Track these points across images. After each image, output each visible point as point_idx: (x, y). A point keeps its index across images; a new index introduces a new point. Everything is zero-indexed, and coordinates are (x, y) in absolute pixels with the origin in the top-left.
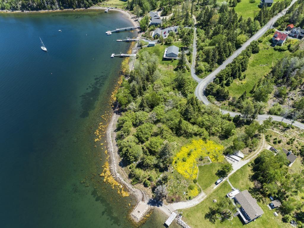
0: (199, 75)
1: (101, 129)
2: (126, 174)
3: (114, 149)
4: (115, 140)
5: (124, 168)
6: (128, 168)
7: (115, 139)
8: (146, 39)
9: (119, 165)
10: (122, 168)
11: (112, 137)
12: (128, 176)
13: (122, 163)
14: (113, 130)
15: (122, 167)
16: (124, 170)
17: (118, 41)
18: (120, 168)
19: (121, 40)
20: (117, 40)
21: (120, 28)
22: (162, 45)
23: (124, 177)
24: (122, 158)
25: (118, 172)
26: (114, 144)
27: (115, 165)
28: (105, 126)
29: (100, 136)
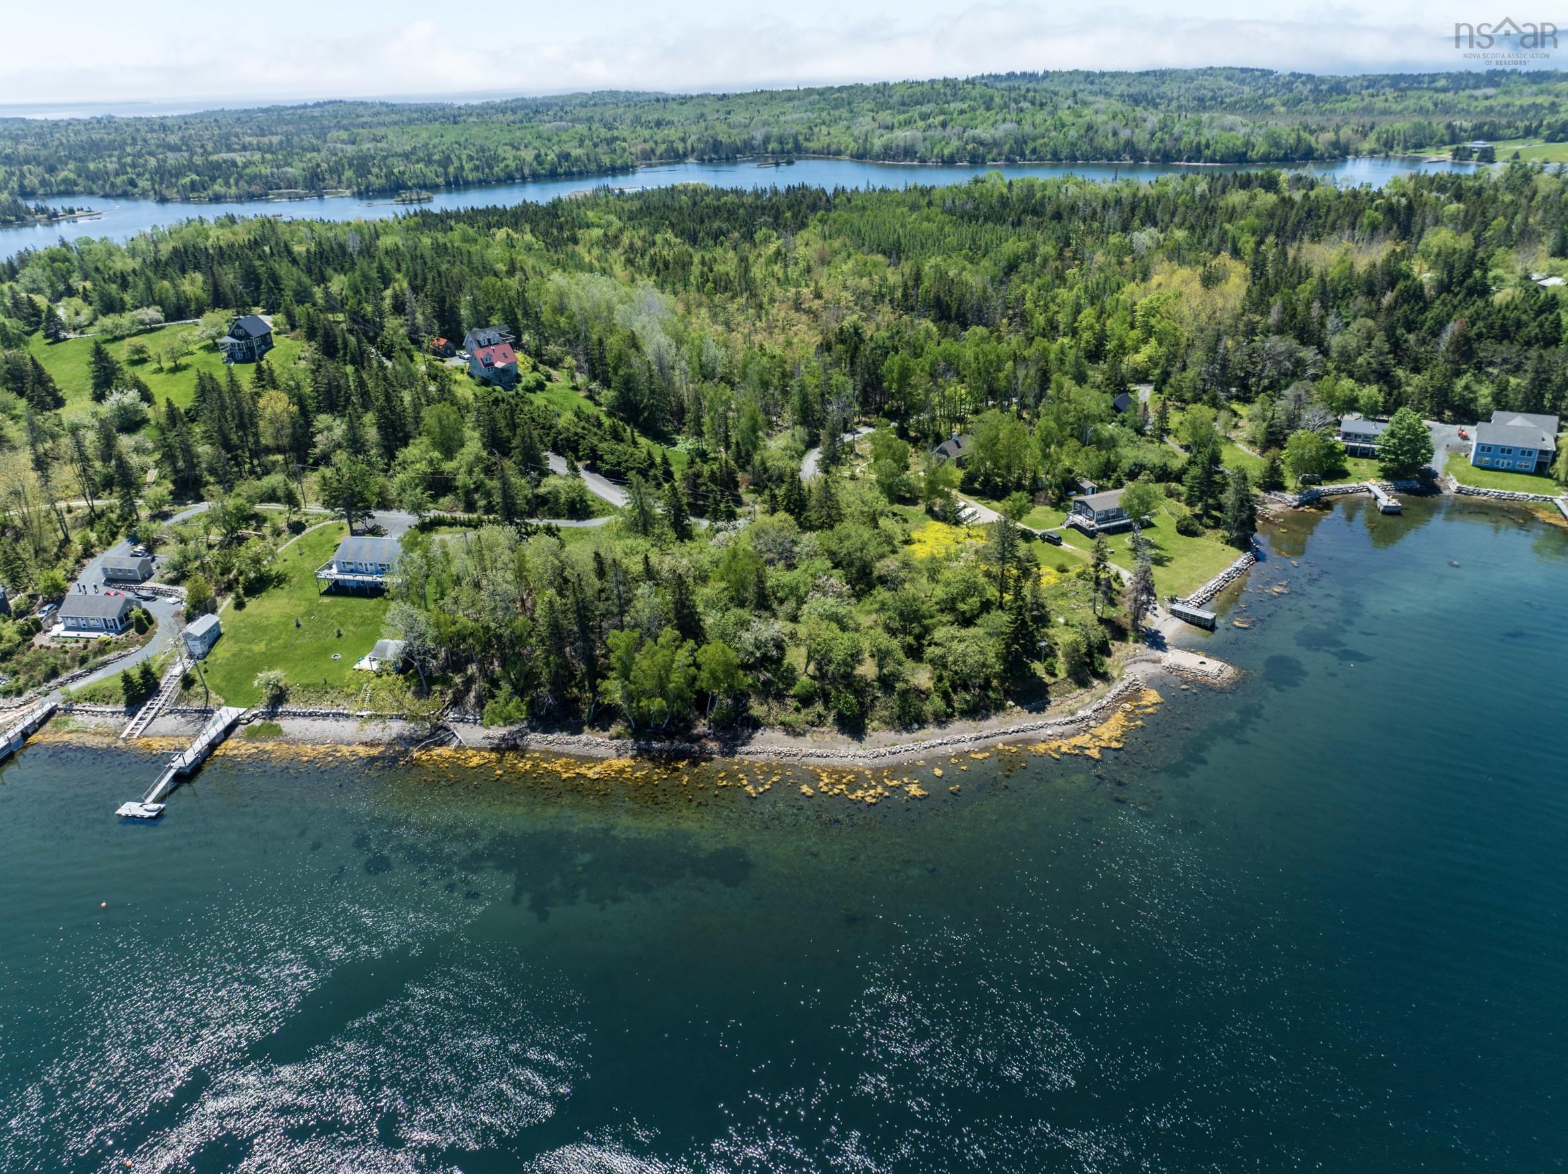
2: (1075, 693)
4: (914, 734)
5: (1052, 698)
6: (1053, 680)
8: (93, 670)
9: (1038, 712)
10: (1052, 703)
11: (893, 745)
12: (1083, 690)
13: (1030, 703)
14: (854, 745)
15: (1049, 702)
16: (1059, 698)
18: (1050, 710)
22: (240, 606)
23: (1087, 699)
24: (1011, 703)
25: (1072, 714)
26: (934, 736)
27: (1039, 723)
28: (824, 774)
29: (891, 784)
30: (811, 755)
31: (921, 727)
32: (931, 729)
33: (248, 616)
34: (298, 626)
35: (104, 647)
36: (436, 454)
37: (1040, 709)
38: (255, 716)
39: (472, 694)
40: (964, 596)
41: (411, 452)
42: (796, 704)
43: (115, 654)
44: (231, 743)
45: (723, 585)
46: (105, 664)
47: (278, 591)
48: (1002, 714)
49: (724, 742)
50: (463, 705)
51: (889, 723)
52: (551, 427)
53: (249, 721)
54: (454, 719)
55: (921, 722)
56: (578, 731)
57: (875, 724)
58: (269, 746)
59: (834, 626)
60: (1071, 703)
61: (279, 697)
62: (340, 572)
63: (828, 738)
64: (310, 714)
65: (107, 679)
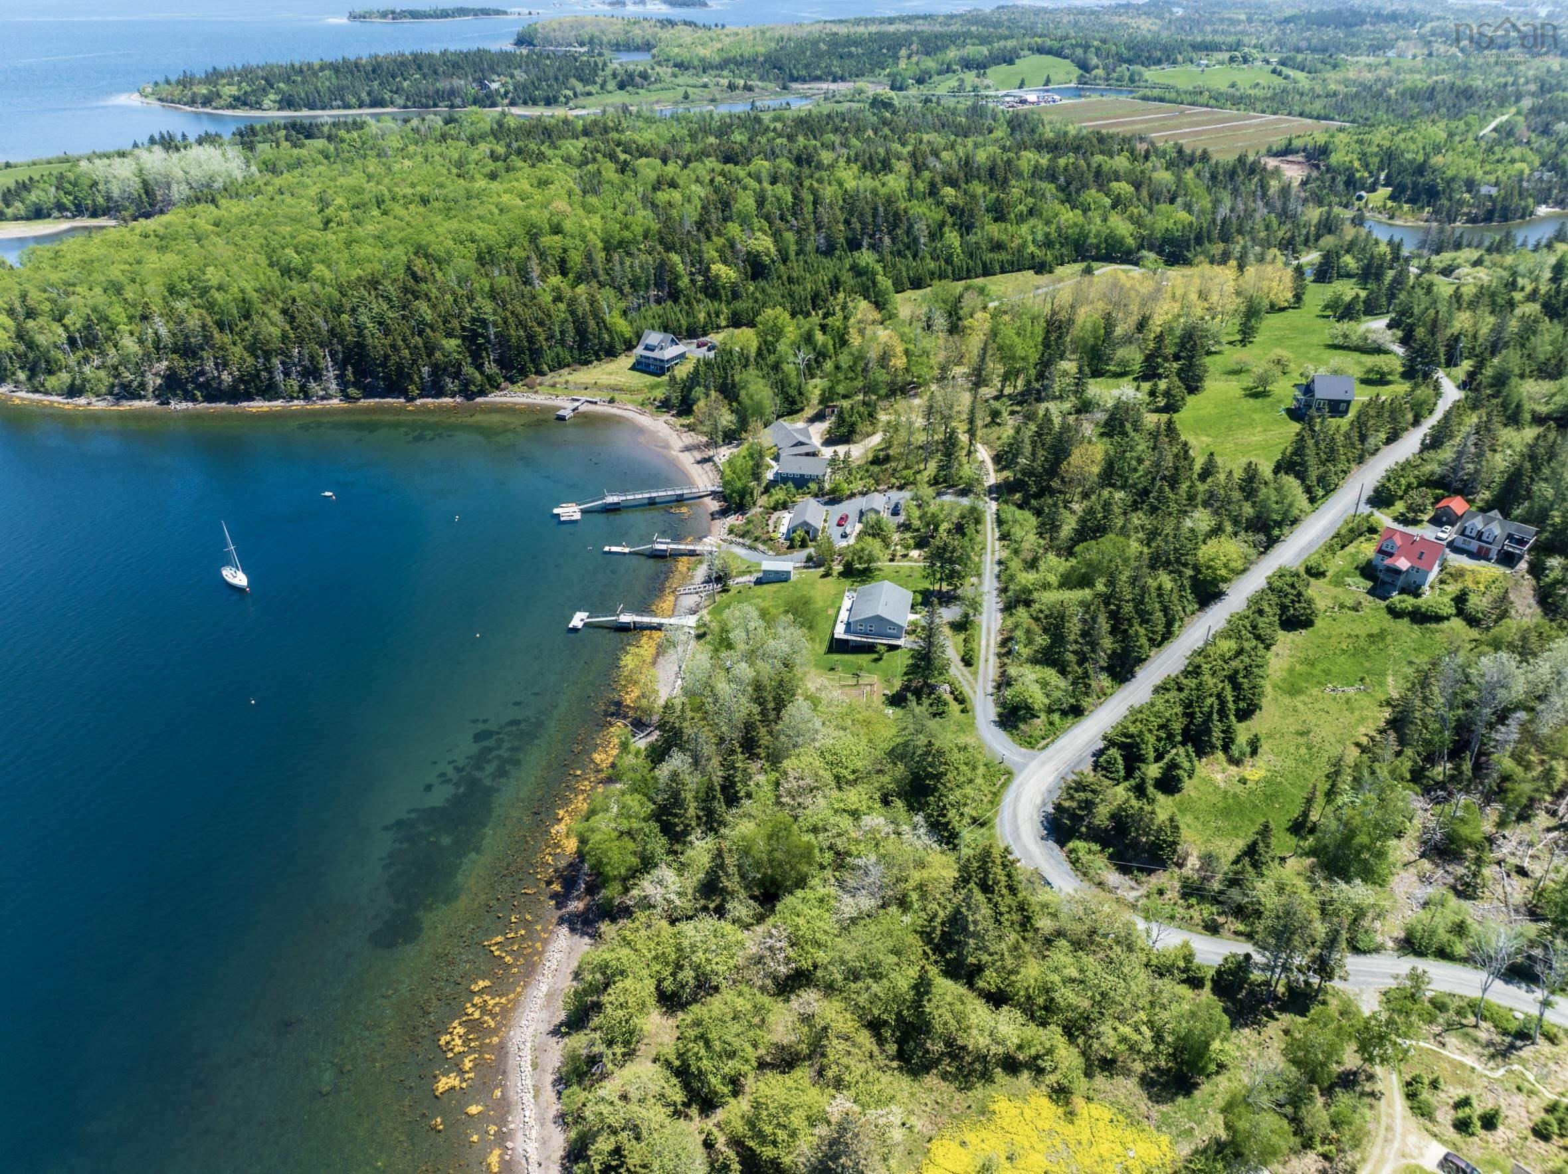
0: (1017, 729)
1: (477, 1015)
3: (544, 1141)
7: (550, 1079)
8: (750, 548)
17: (610, 553)
19: (627, 550)
20: (607, 549)
21: (623, 492)
22: (825, 576)
28: (503, 1000)
29: (466, 1061)
33: (812, 584)
35: (769, 542)
43: (764, 548)
65: (738, 558)
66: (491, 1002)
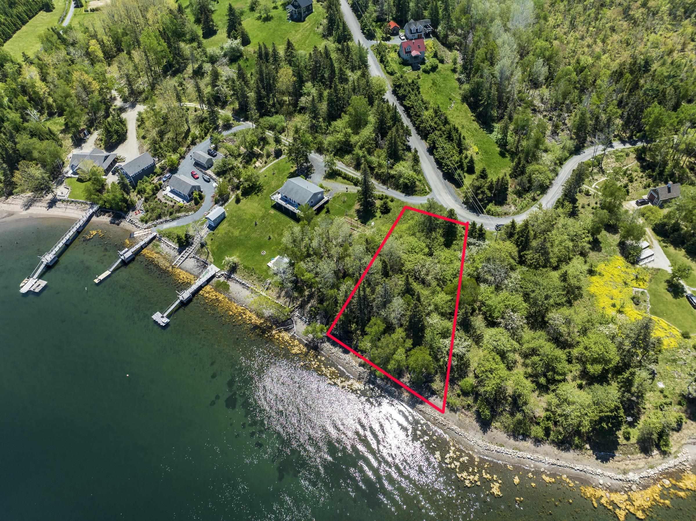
0: (416, 191)
1: (458, 464)
2: (635, 457)
3: (546, 454)
4: (517, 443)
5: (617, 455)
6: (625, 442)
7: (512, 441)
8: (173, 220)
9: (602, 462)
10: (616, 458)
11: (501, 445)
12: (642, 455)
13: (601, 452)
14: (480, 434)
15: (613, 456)
16: (622, 456)
17: (101, 282)
18: (611, 463)
19: (107, 273)
20: (96, 281)
21: (48, 250)
22: (238, 201)
23: (641, 464)
24: (588, 446)
25: (625, 473)
26: (528, 450)
27: (599, 471)
28: (453, 448)
29: (485, 476)
30: (453, 430)
31: (524, 439)
32: (529, 444)
33: (239, 209)
34: (256, 225)
35: (180, 209)
36: (349, 130)
37: (604, 459)
38: (222, 275)
39: (310, 305)
40: (595, 361)
41: (339, 124)
42: (459, 392)
43: (183, 214)
44: (208, 288)
45: (449, 298)
46: (178, 218)
47: (255, 197)
48: (578, 452)
49: (412, 396)
50: (304, 309)
51: (506, 428)
52: (419, 116)
53: (219, 277)
54: (298, 316)
55: (525, 436)
56: (346, 352)
57: (498, 424)
58: (221, 297)
59: (498, 358)
60: (628, 464)
61: (233, 269)
62: (282, 199)
63: (468, 420)
64: (243, 284)
65: (176, 228)
66: (452, 454)
